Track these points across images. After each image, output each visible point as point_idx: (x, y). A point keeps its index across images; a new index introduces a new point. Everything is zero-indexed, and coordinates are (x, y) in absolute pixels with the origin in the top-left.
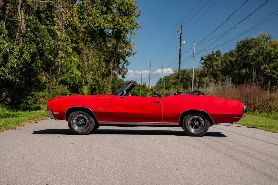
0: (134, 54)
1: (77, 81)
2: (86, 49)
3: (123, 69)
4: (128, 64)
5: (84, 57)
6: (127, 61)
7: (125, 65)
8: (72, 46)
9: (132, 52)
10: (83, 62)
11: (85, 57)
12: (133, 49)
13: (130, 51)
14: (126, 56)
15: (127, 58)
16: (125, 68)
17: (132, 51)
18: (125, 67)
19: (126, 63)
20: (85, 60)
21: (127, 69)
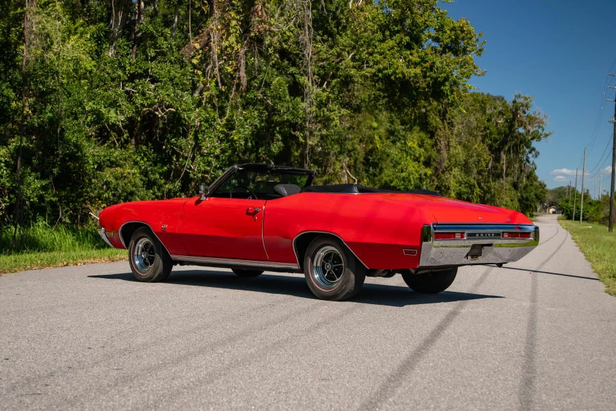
0: (546, 135)
1: (411, 185)
2: (445, 127)
3: (528, 164)
4: (537, 155)
5: (440, 142)
6: (534, 149)
7: (530, 156)
8: (340, 113)
9: (544, 132)
10: (439, 151)
11: (442, 142)
12: (544, 127)
13: (540, 131)
14: (533, 139)
15: (534, 144)
16: (531, 163)
17: (543, 130)
18: (531, 159)
19: (533, 153)
20: (443, 147)
21: (533, 163)
